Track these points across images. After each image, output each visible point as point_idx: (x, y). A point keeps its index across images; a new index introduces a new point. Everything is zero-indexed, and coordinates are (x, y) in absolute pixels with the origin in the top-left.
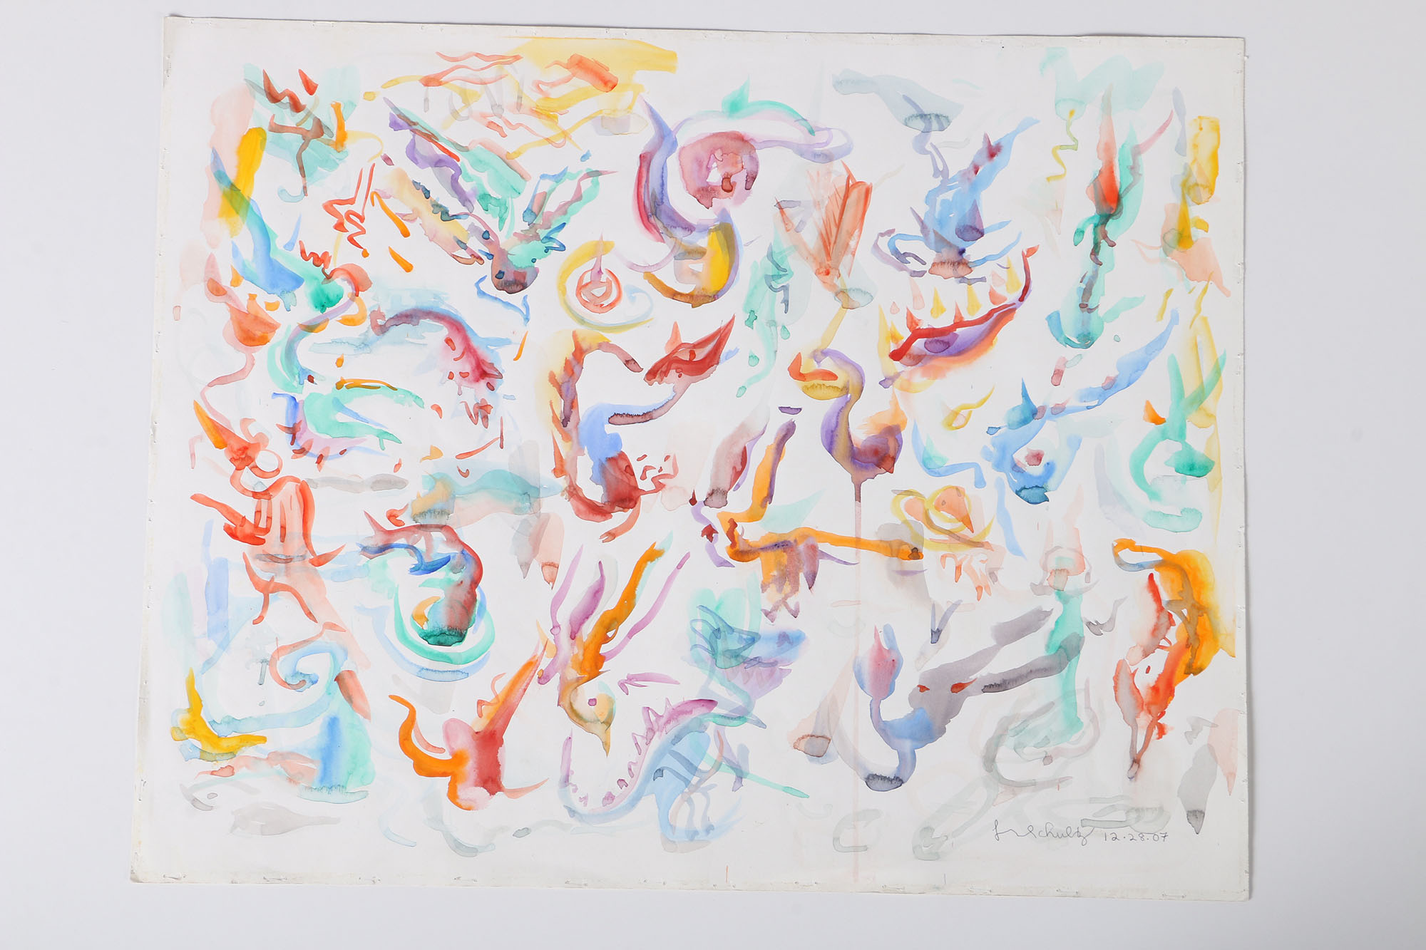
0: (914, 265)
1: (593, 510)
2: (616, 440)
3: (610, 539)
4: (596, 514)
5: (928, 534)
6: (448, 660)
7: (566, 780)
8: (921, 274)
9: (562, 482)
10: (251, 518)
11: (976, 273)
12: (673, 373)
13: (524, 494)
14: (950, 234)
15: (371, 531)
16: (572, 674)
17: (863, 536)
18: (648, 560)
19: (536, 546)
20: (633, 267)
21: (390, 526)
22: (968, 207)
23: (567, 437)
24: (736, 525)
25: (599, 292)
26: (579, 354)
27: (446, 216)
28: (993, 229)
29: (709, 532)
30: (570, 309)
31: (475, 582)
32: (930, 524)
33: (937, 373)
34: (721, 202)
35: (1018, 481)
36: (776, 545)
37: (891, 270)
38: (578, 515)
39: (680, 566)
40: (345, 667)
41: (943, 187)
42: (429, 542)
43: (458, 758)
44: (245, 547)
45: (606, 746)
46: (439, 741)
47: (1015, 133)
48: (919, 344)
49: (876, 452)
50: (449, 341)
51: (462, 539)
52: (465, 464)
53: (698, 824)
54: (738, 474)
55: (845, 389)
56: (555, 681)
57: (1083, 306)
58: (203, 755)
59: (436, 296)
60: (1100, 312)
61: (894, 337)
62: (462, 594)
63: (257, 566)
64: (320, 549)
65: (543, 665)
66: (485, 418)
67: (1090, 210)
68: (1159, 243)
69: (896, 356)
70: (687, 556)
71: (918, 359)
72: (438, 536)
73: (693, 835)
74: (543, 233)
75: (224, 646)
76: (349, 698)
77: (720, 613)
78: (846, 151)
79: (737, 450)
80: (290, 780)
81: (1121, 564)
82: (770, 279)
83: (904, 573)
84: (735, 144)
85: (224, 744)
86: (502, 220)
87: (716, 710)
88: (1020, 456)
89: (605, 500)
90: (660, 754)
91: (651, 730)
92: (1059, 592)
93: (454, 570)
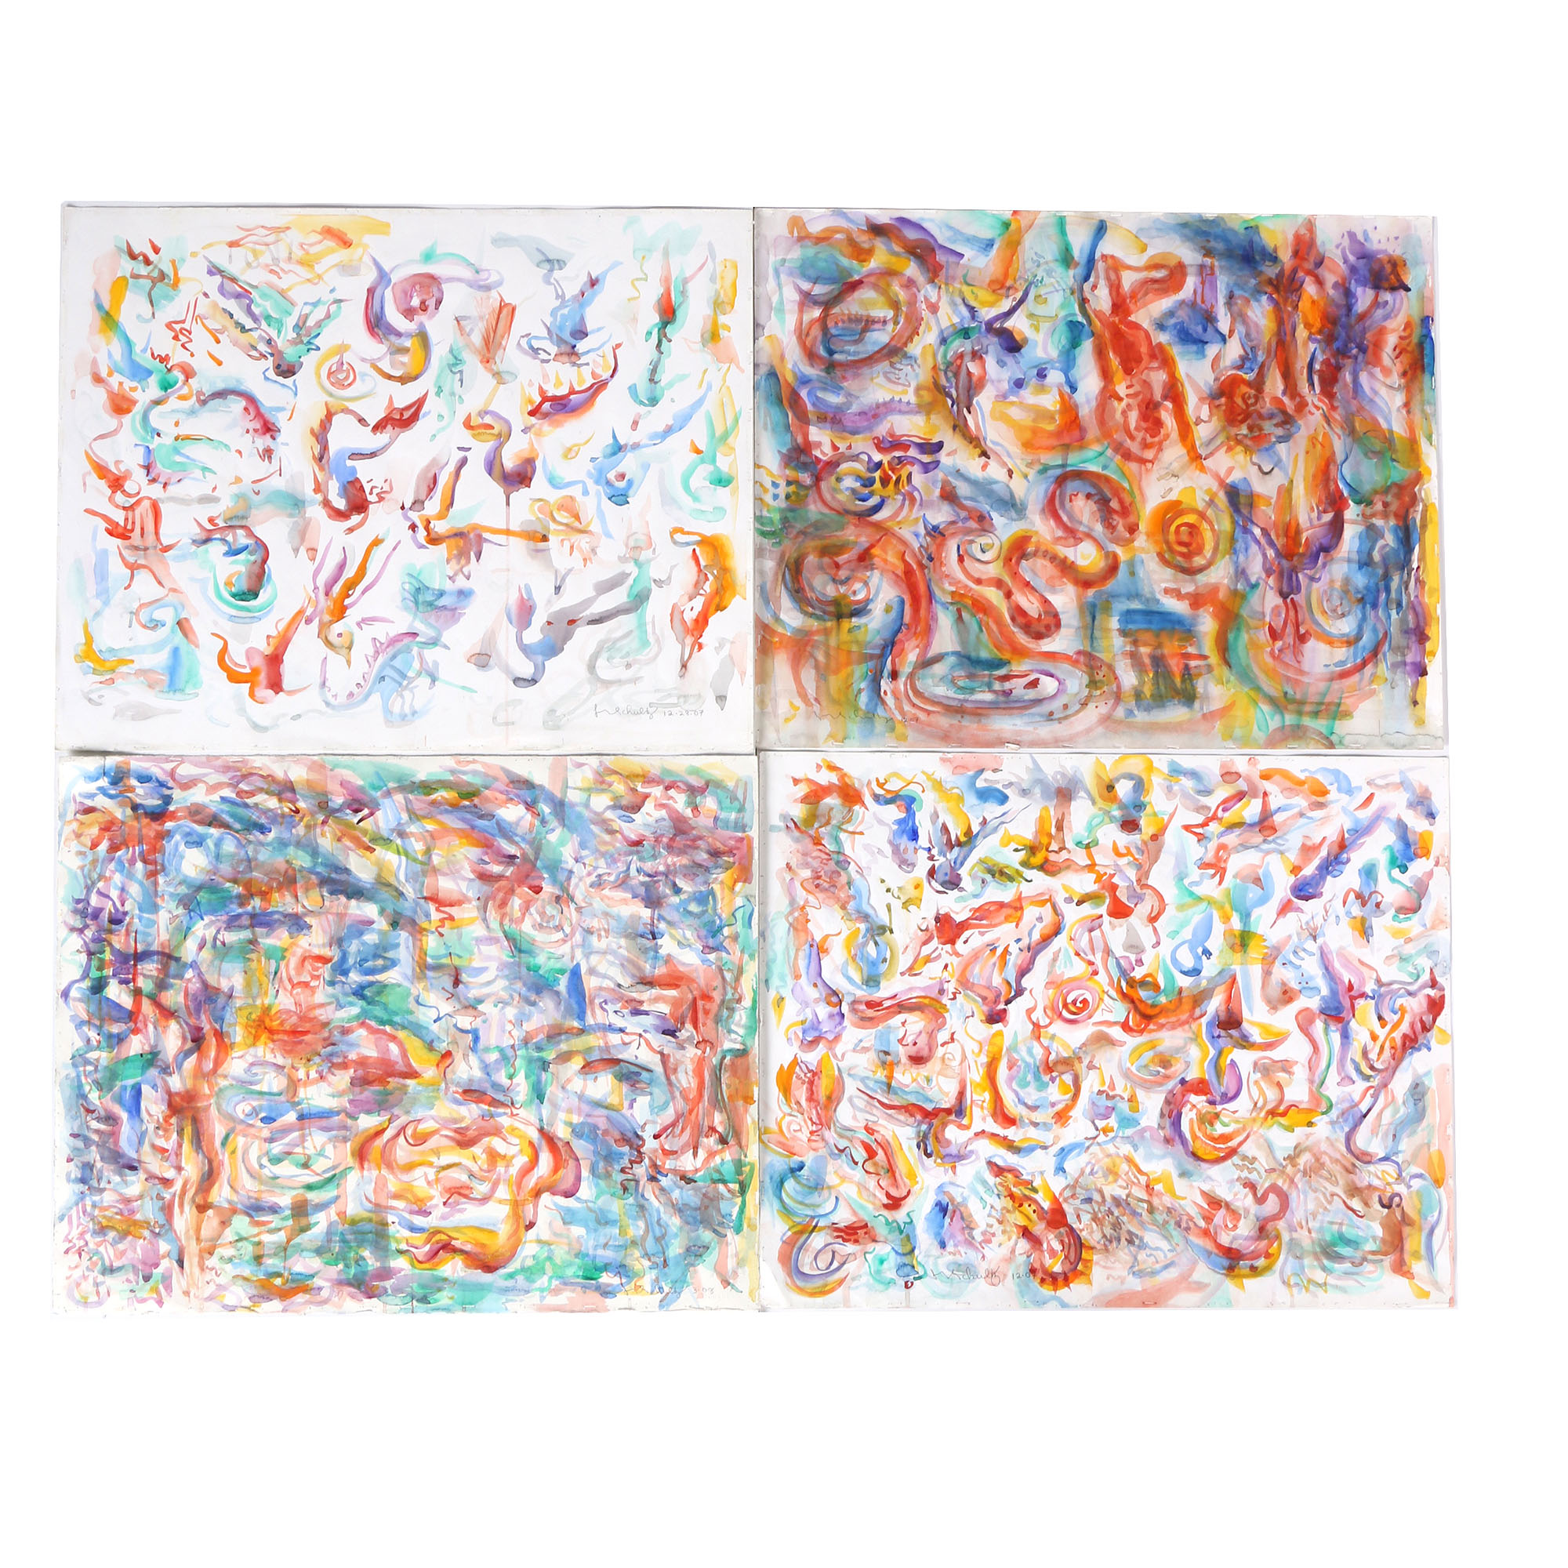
0: (543, 356)
1: (339, 514)
2: (354, 470)
3: (350, 532)
4: (341, 517)
5: (553, 526)
6: (248, 610)
7: (324, 684)
8: (548, 361)
9: (319, 497)
10: (122, 523)
11: (583, 360)
12: (389, 427)
13: (295, 505)
14: (566, 336)
15: (198, 530)
16: (327, 618)
17: (512, 528)
18: (374, 546)
19: (303, 539)
20: (363, 360)
21: (210, 527)
22: (578, 319)
23: (322, 469)
24: (430, 523)
25: (341, 376)
26: (329, 416)
27: (243, 329)
28: (593, 332)
29: (413, 527)
30: (323, 388)
31: (265, 561)
32: (554, 520)
33: (558, 424)
34: (420, 318)
35: (610, 491)
36: (456, 535)
37: (528, 360)
38: (329, 518)
39: (394, 549)
40: (183, 616)
41: (563, 305)
42: (235, 536)
43: (255, 671)
44: (119, 541)
45: (349, 662)
46: (242, 661)
47: (607, 271)
48: (547, 405)
49: (519, 475)
50: (246, 409)
51: (256, 534)
52: (257, 487)
53: (407, 710)
54: (431, 490)
55: (499, 435)
56: (316, 622)
57: (651, 380)
58: (95, 672)
59: (238, 381)
60: (662, 384)
61: (531, 402)
62: (256, 569)
63: (125, 553)
64: (166, 542)
65: (309, 612)
66: (270, 458)
67: (656, 319)
68: (699, 339)
69: (532, 413)
70: (399, 543)
71: (546, 415)
72: (240, 532)
73: (403, 717)
74: (305, 340)
75: (106, 603)
76: (185, 635)
77: (420, 578)
78: (500, 283)
79: (431, 475)
80: (150, 686)
81: (675, 543)
82: (451, 366)
83: (537, 551)
84: (427, 281)
85: (108, 664)
86: (279, 332)
87: (418, 639)
88: (611, 476)
89: (347, 508)
90: (383, 667)
91: (377, 652)
92: (636, 561)
93: (251, 553)
